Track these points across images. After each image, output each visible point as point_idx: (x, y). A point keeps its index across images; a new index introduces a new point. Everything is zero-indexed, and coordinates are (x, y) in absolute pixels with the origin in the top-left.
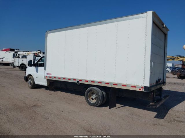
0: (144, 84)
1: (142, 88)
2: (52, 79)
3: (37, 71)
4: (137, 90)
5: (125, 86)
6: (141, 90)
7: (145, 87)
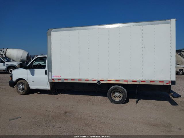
0: (171, 79)
1: (169, 82)
2: (62, 81)
3: (33, 74)
4: (165, 84)
5: (154, 82)
6: (168, 84)
7: (172, 81)
